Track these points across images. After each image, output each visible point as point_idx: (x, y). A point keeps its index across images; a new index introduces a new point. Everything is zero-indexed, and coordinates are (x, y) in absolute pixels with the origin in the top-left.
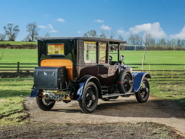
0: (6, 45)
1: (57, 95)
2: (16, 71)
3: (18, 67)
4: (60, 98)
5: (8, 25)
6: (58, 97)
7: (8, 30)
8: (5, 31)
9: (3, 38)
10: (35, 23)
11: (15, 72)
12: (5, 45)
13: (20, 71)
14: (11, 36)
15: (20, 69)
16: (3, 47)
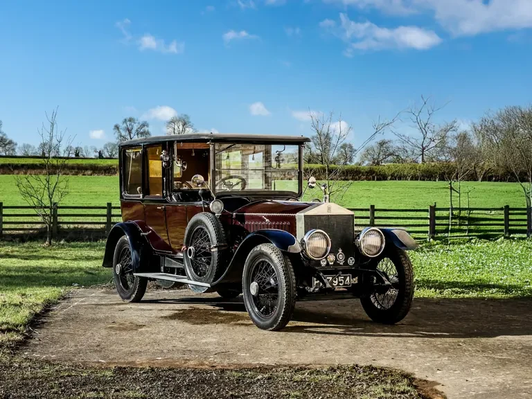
0: (115, 167)
3: (109, 215)
5: (125, 121)
7: (123, 133)
8: (117, 135)
9: (114, 153)
10: (185, 115)
13: (112, 225)
15: (114, 219)
16: (109, 173)
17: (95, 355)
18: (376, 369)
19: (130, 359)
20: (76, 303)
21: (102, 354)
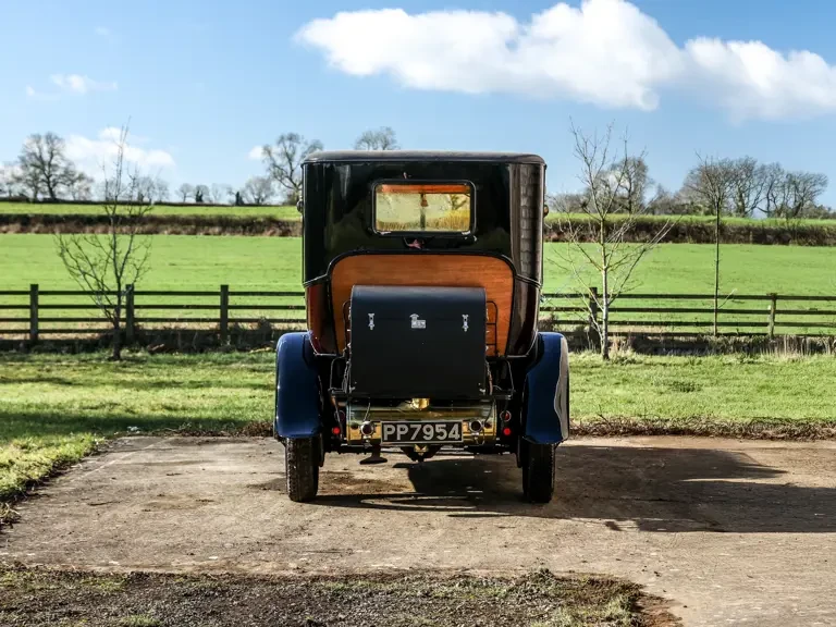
0: (262, 220)
1: (434, 425)
2: (214, 325)
3: (224, 307)
4: (451, 435)
5: (282, 139)
6: (442, 434)
7: (279, 162)
8: (268, 164)
9: (263, 195)
10: (388, 129)
11: (212, 330)
12: (259, 223)
13: (230, 324)
14: (292, 185)
15: (232, 314)
16: (250, 231)
17: (104, 552)
20: (112, 463)
21: (118, 550)
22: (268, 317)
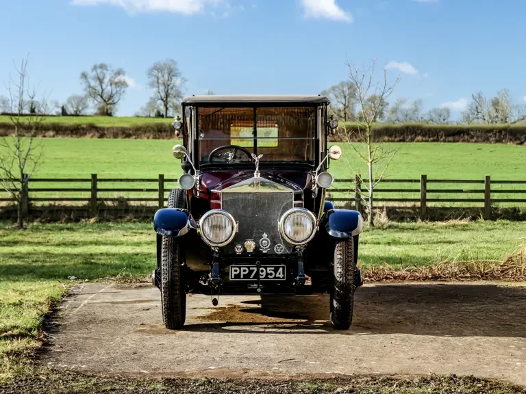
0: (85, 126)
2: (85, 203)
3: (94, 190)
5: (95, 68)
7: (93, 84)
9: (80, 108)
10: (172, 61)
11: (85, 206)
12: (83, 129)
13: (99, 202)
14: (103, 101)
15: (100, 195)
16: (76, 134)
17: (133, 364)
18: (479, 380)
19: (178, 369)
20: (86, 302)
22: (125, 197)
